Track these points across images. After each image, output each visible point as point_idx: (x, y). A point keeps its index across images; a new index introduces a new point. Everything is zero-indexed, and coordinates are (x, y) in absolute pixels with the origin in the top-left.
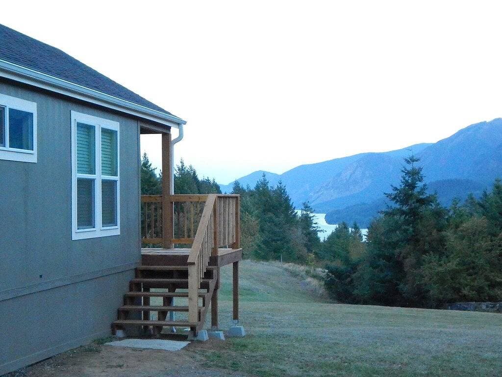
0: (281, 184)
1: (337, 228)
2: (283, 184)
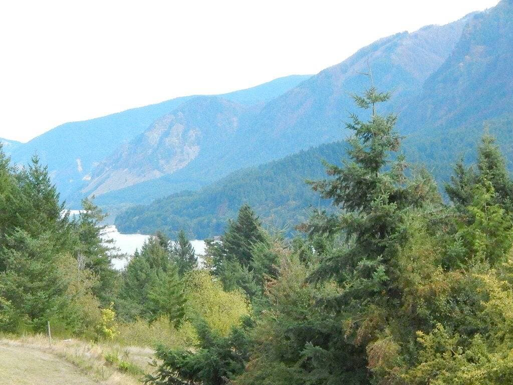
0: (36, 162)
1: (146, 245)
2: (42, 163)
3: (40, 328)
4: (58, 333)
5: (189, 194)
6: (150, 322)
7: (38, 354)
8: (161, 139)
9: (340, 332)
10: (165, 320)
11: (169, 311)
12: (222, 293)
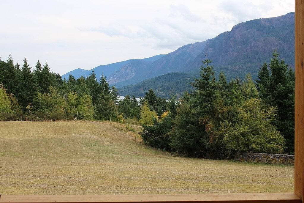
3: (108, 119)
4: (113, 121)
5: (132, 85)
6: (131, 118)
7: (108, 126)
8: (125, 71)
9: (198, 121)
10: (135, 118)
11: (136, 116)
12: (150, 112)
